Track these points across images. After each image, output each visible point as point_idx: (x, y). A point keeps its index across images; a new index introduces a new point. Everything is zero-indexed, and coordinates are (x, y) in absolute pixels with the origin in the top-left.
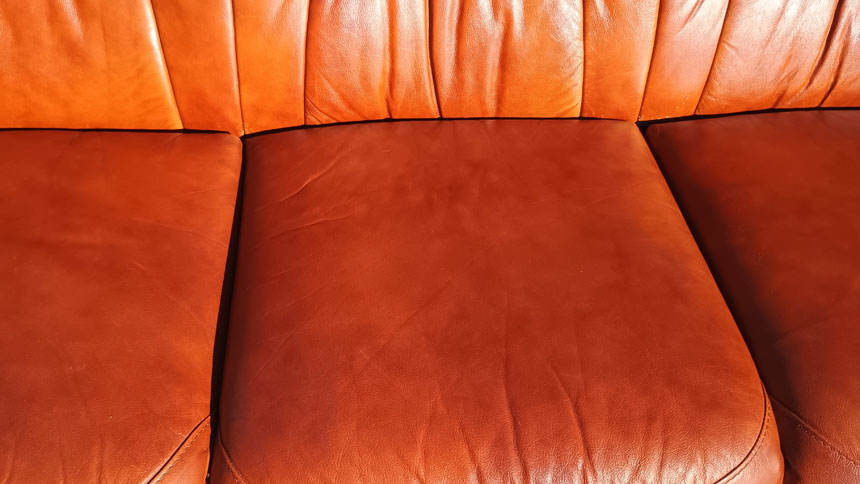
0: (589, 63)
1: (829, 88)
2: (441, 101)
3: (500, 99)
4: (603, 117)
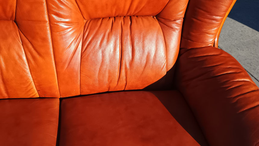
1: (125, 84)
3: (7, 92)
4: (47, 97)
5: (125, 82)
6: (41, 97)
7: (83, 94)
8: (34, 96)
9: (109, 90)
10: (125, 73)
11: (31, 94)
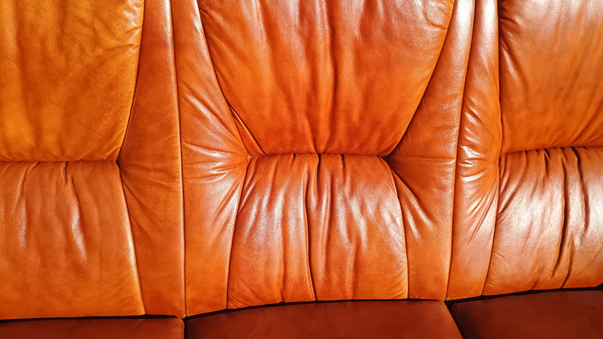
0: (411, 266)
1: (566, 276)
2: (317, 290)
3: (355, 288)
4: (422, 298)
5: (567, 272)
6: (411, 297)
7: (487, 294)
8: (400, 295)
9: (534, 286)
10: (569, 253)
11: (396, 292)
